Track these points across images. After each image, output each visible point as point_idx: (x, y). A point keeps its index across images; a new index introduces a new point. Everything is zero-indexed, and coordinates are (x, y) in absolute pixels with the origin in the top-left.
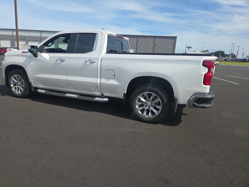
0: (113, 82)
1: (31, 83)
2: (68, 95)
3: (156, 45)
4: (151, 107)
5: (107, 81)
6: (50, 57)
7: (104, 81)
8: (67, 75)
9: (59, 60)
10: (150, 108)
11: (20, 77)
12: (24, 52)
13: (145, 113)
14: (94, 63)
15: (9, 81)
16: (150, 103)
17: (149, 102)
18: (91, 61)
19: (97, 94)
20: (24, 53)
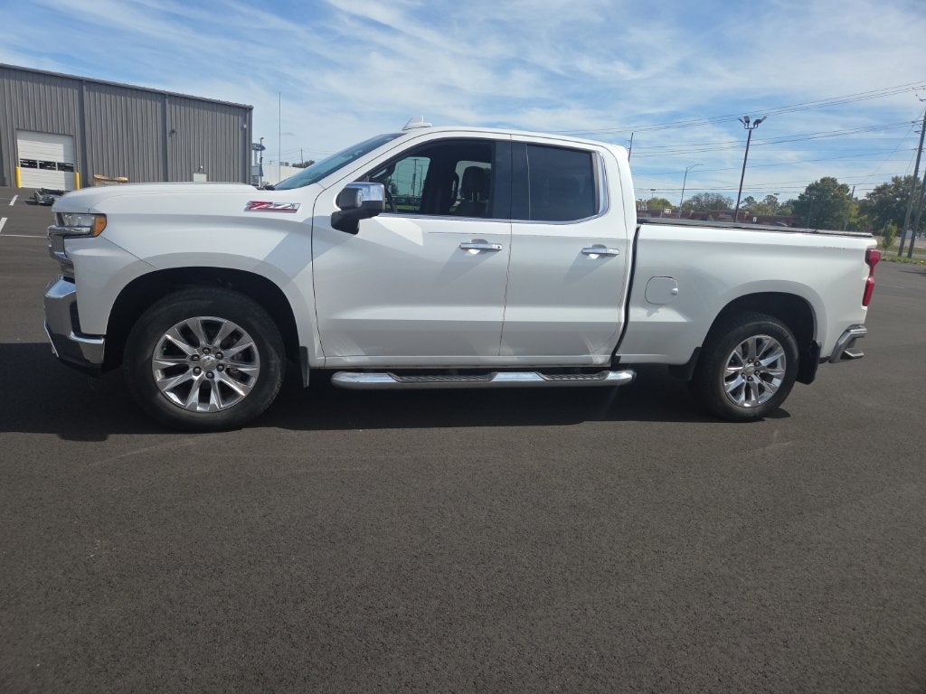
0: (667, 315)
1: (305, 349)
2: (501, 377)
3: (173, 131)
4: (753, 376)
5: (649, 315)
6: (428, 235)
7: (638, 314)
8: (505, 301)
9: (472, 246)
10: (752, 379)
11: (228, 326)
12: (263, 203)
13: (743, 397)
14: (614, 255)
15: (148, 356)
16: (752, 365)
17: (749, 363)
18: (603, 251)
19: (600, 358)
20: (267, 209)
